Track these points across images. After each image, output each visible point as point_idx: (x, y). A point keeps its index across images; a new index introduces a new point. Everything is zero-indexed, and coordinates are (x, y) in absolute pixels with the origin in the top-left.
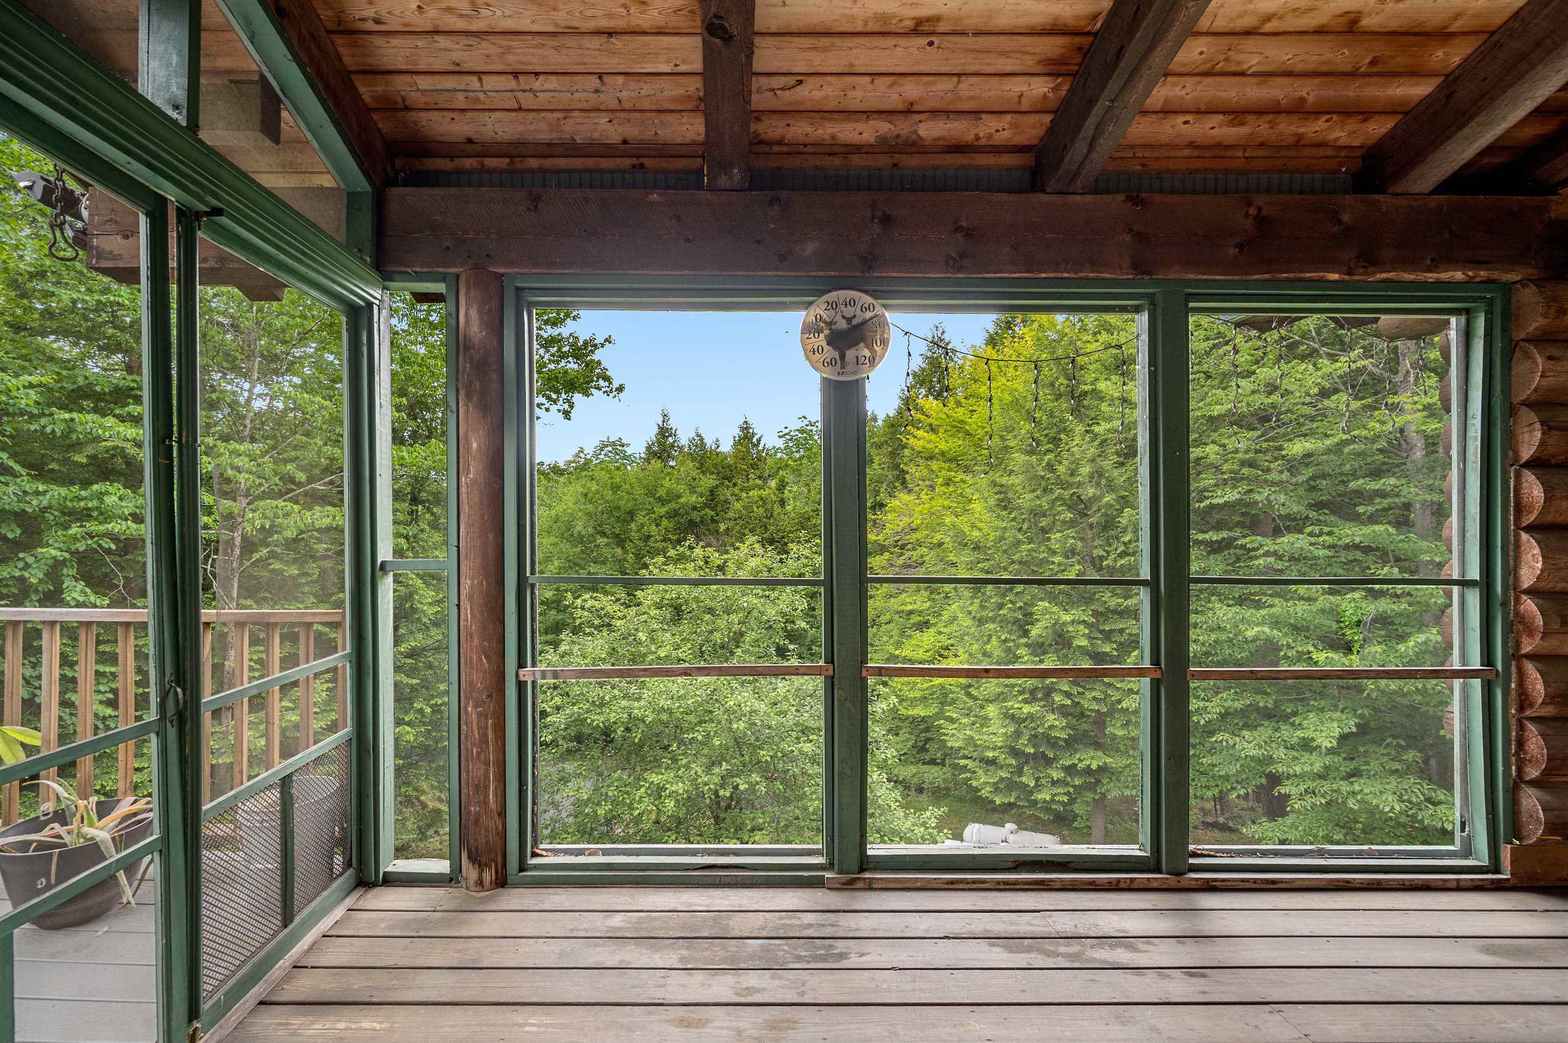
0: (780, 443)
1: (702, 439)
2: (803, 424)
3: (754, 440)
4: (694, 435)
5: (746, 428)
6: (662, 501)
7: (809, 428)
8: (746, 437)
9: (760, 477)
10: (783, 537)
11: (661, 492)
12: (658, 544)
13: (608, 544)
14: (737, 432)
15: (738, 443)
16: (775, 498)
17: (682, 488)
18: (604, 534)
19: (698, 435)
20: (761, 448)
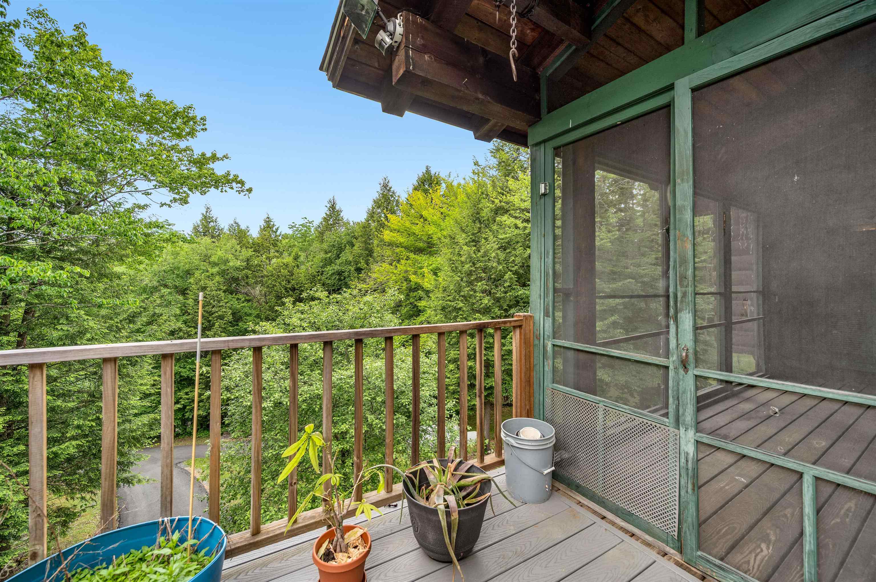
0: (290, 232)
1: (238, 226)
2: (304, 222)
3: (274, 229)
4: (232, 222)
5: (268, 221)
6: (215, 264)
7: (308, 224)
8: (268, 227)
9: (277, 251)
10: (300, 287)
11: (214, 259)
12: (214, 292)
13: (170, 293)
14: (262, 223)
15: (264, 229)
16: (294, 264)
17: (230, 256)
18: (166, 286)
19: (236, 223)
20: (278, 233)
